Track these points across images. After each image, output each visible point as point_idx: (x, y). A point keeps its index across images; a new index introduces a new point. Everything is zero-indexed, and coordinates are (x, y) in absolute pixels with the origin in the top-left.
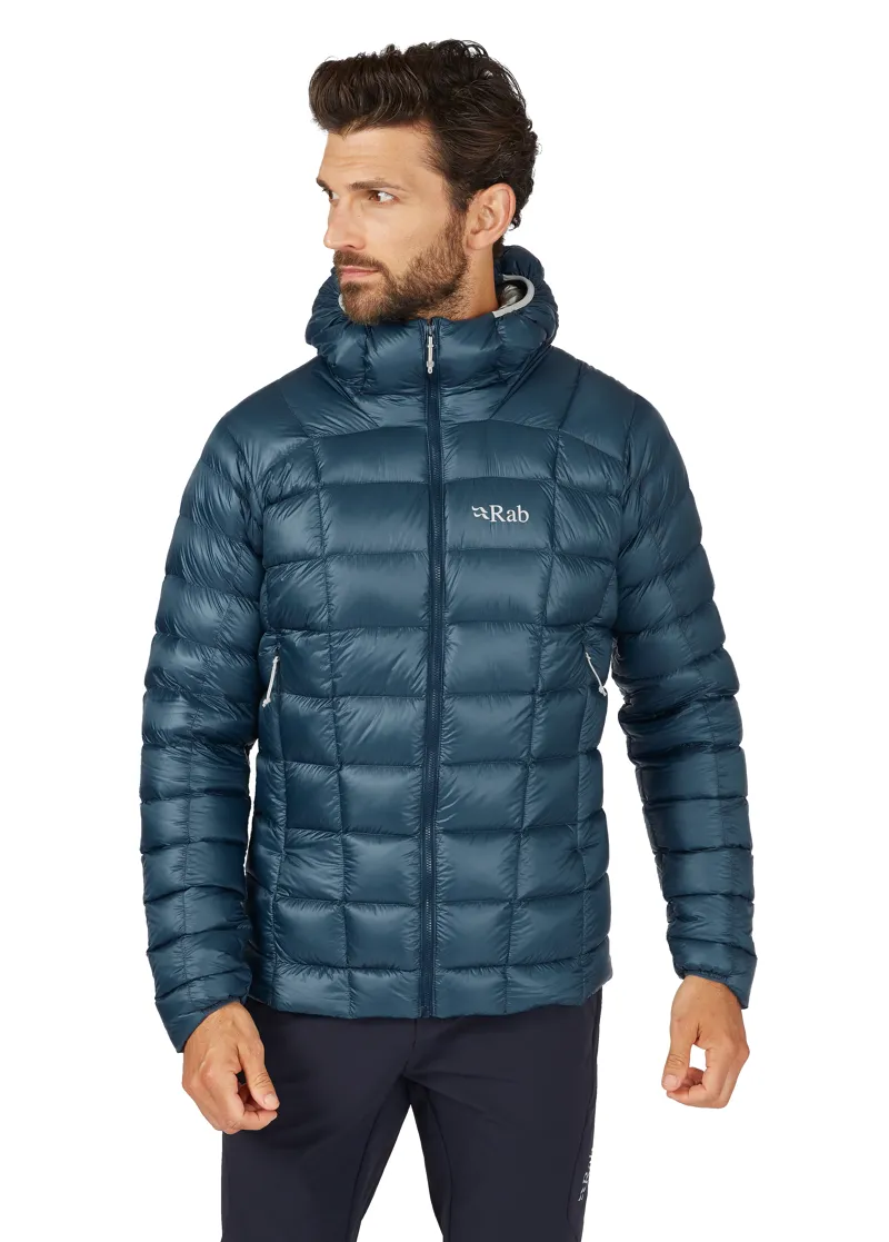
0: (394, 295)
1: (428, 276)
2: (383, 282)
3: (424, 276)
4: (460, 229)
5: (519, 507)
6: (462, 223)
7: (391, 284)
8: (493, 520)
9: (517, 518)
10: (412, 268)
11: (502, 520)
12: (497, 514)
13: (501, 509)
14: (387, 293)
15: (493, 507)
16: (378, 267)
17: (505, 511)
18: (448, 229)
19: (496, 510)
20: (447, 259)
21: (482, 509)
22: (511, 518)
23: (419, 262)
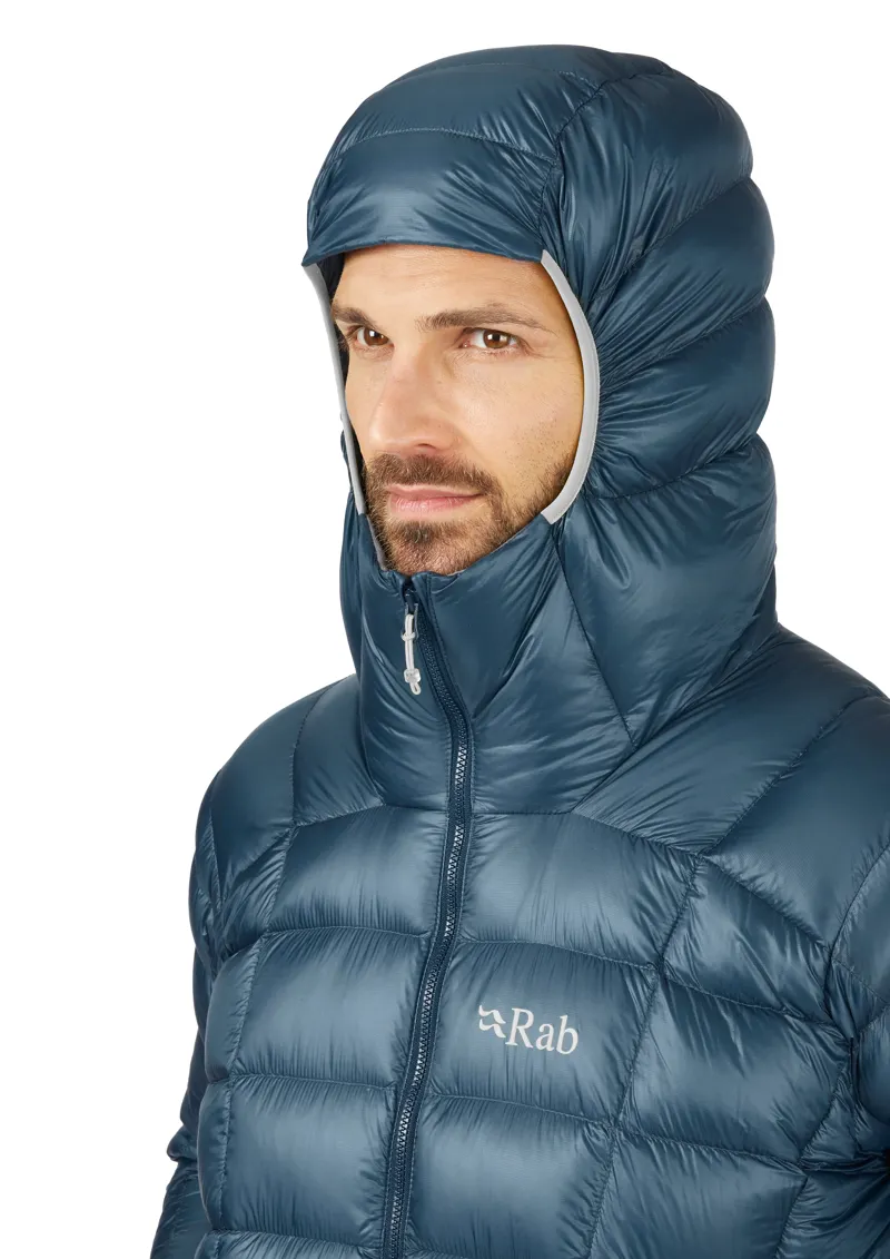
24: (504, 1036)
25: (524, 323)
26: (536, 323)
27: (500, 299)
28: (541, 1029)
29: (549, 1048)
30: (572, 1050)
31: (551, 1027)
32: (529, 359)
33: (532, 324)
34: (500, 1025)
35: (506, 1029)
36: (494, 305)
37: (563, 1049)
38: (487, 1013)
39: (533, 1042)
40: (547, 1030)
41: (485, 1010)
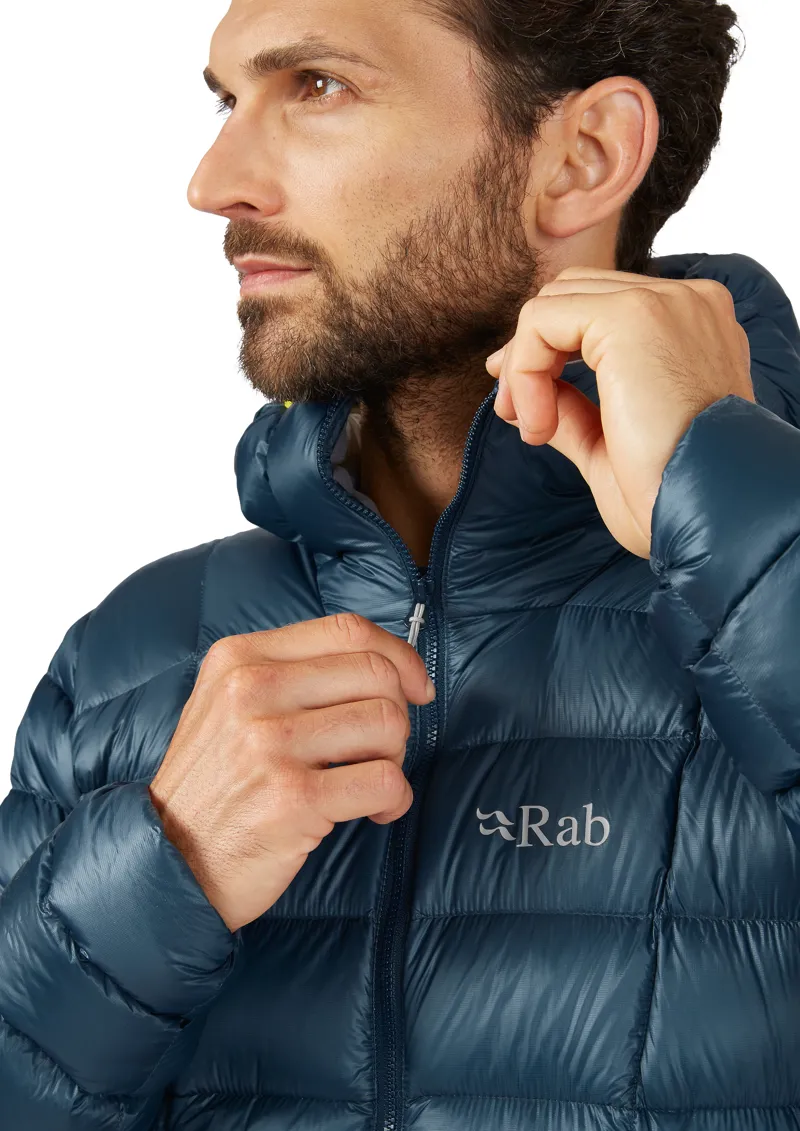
0: (344, 327)
1: (428, 284)
2: (320, 295)
3: (419, 283)
4: (516, 179)
5: (589, 807)
6: (520, 162)
7: (340, 301)
8: (524, 843)
9: (581, 835)
10: (390, 262)
11: (546, 842)
12: (535, 827)
13: (545, 813)
14: (327, 322)
15: (526, 809)
16: (309, 257)
17: (554, 818)
18: (481, 172)
19: (535, 816)
20: (476, 247)
21: (500, 816)
22: (567, 837)
23: (407, 244)
24: (512, 838)
25: (342, 57)
26: (357, 56)
27: (320, 32)
28: (561, 823)
29: (575, 842)
30: (603, 841)
31: (574, 820)
32: (361, 106)
33: (354, 58)
34: (508, 827)
35: (515, 830)
36: (312, 38)
37: (592, 841)
38: (487, 816)
39: (553, 839)
40: (568, 823)
41: (482, 812)
